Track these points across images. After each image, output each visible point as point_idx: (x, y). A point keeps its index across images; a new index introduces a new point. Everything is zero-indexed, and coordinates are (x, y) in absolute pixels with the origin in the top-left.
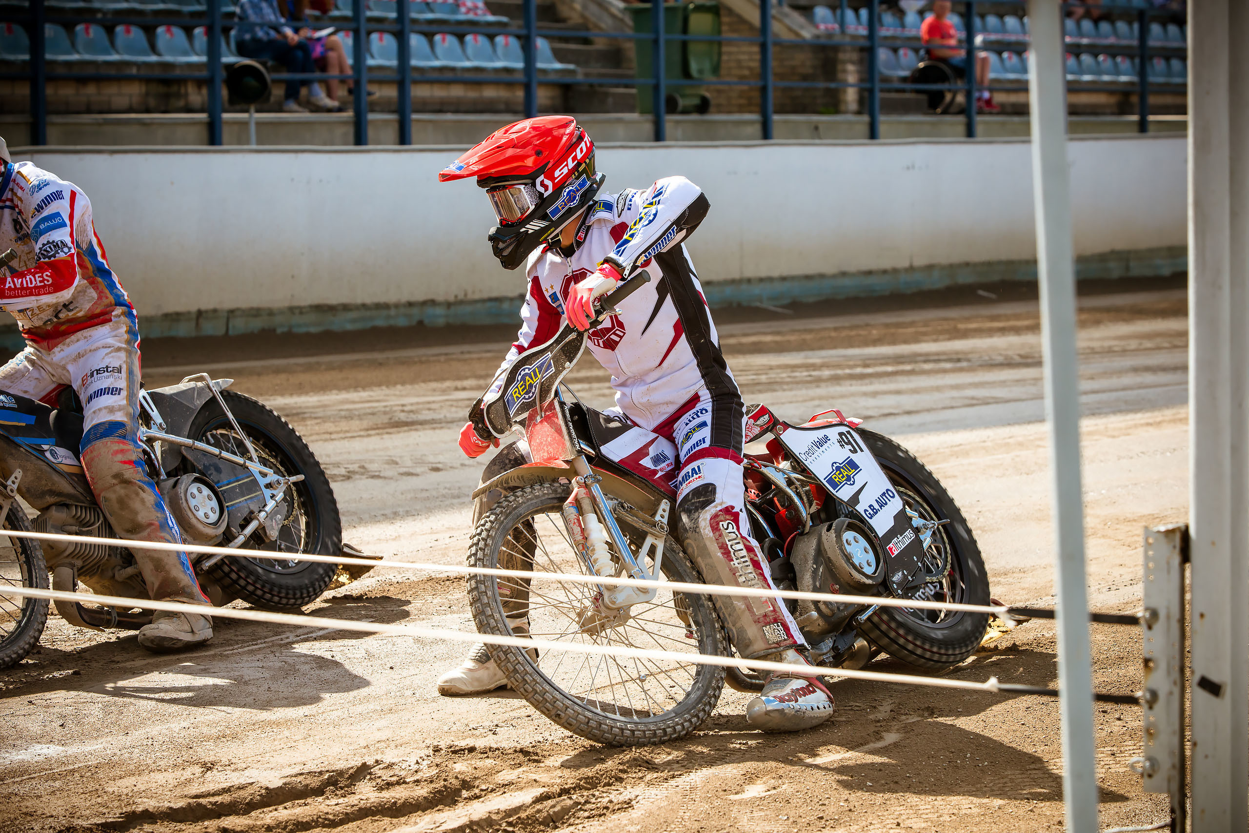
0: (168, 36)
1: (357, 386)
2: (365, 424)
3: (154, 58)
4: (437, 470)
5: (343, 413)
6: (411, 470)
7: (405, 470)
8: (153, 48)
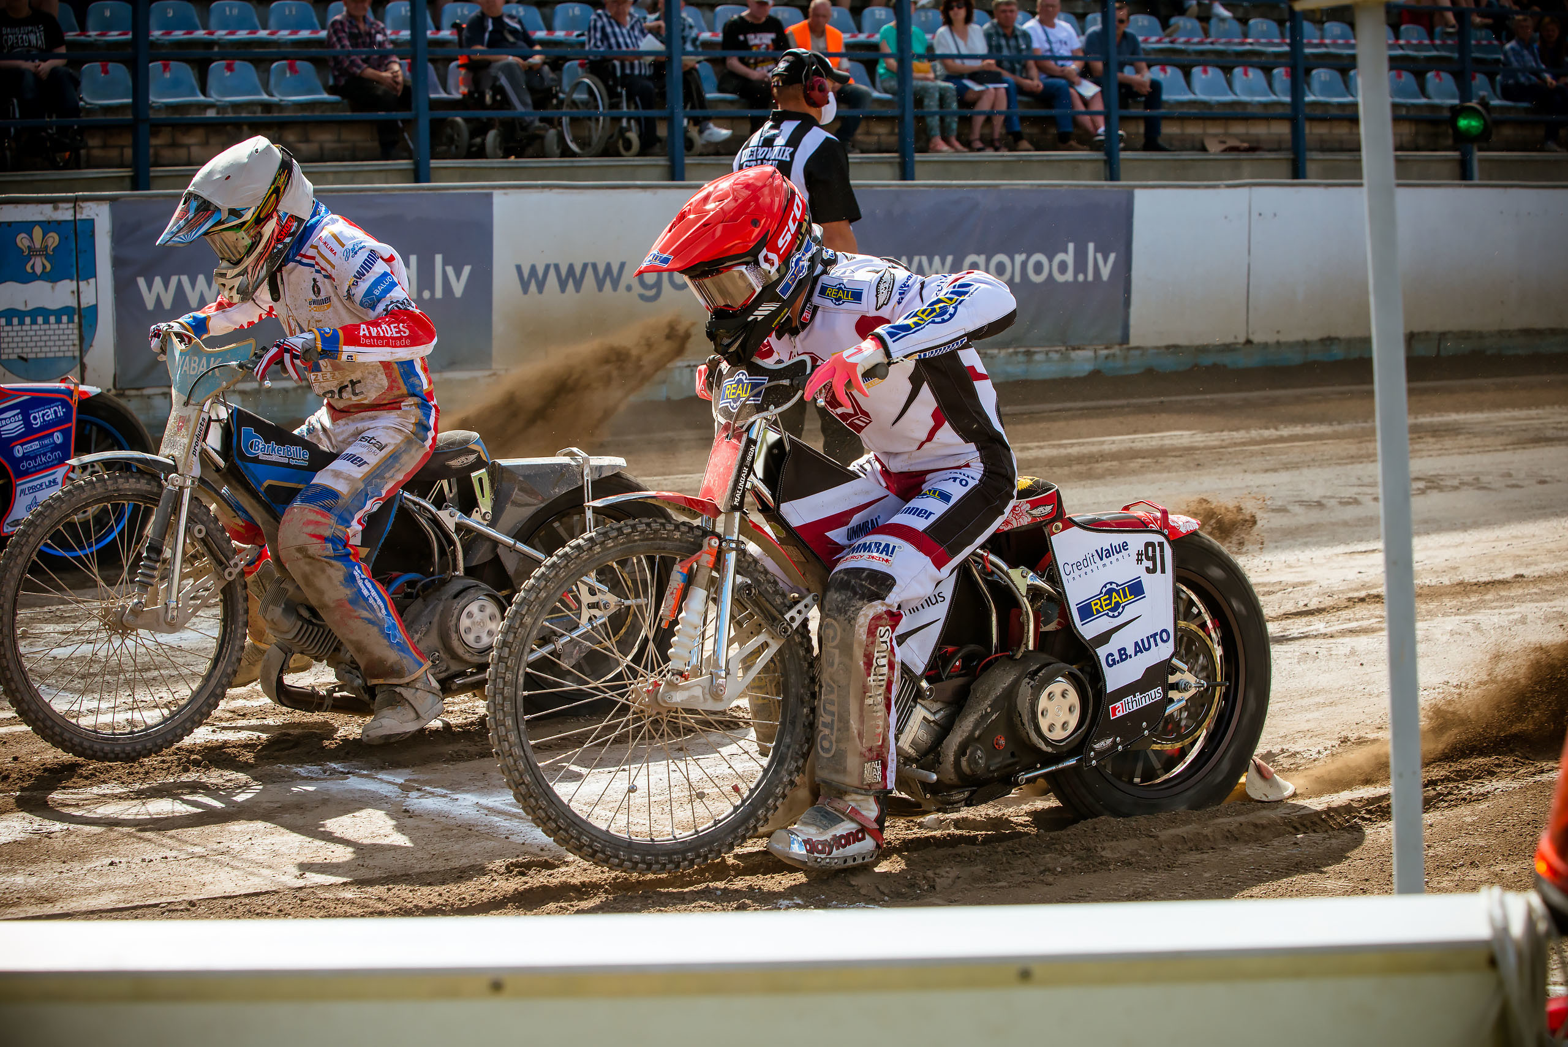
0: (1437, 81)
1: (1497, 406)
2: (1510, 439)
3: (1423, 101)
4: (1543, 482)
5: (1498, 429)
6: (1520, 483)
7: (1514, 482)
8: (1423, 92)
